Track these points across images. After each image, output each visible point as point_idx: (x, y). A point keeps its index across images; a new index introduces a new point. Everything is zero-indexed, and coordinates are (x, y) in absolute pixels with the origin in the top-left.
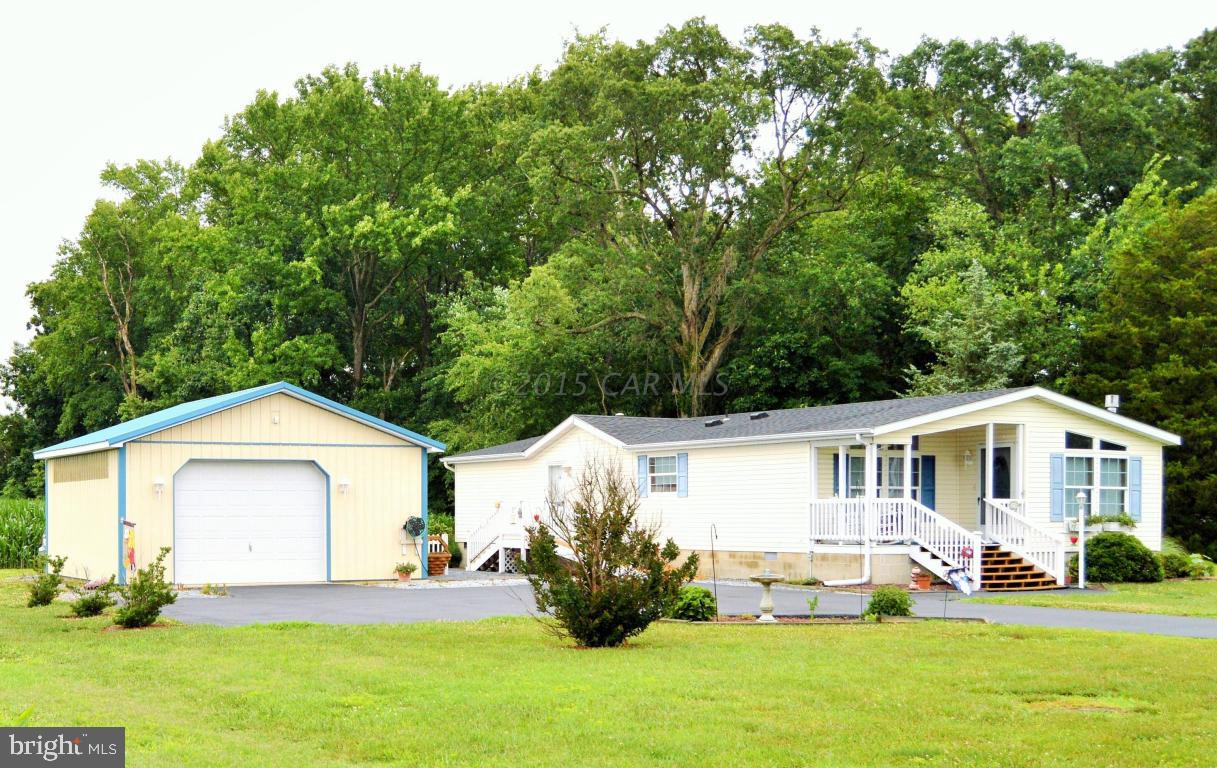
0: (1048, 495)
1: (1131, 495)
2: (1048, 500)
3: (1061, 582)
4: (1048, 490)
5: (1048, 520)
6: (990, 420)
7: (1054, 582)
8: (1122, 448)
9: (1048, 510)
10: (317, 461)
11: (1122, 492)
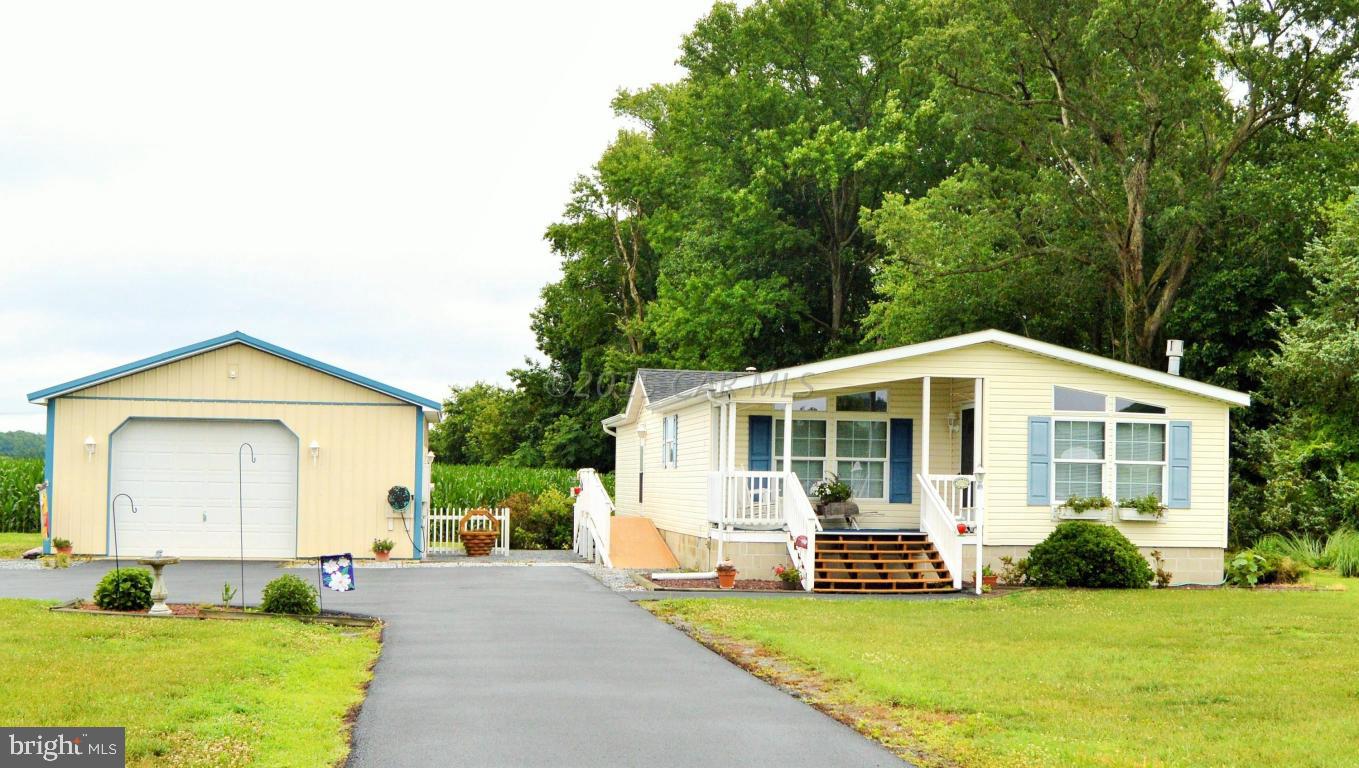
0: (1025, 470)
1: (1172, 473)
2: (1025, 477)
3: (958, 585)
4: (1025, 464)
5: (1025, 503)
6: (927, 372)
7: (951, 583)
8: (1161, 411)
9: (1025, 490)
10: (282, 420)
11: (1160, 468)
